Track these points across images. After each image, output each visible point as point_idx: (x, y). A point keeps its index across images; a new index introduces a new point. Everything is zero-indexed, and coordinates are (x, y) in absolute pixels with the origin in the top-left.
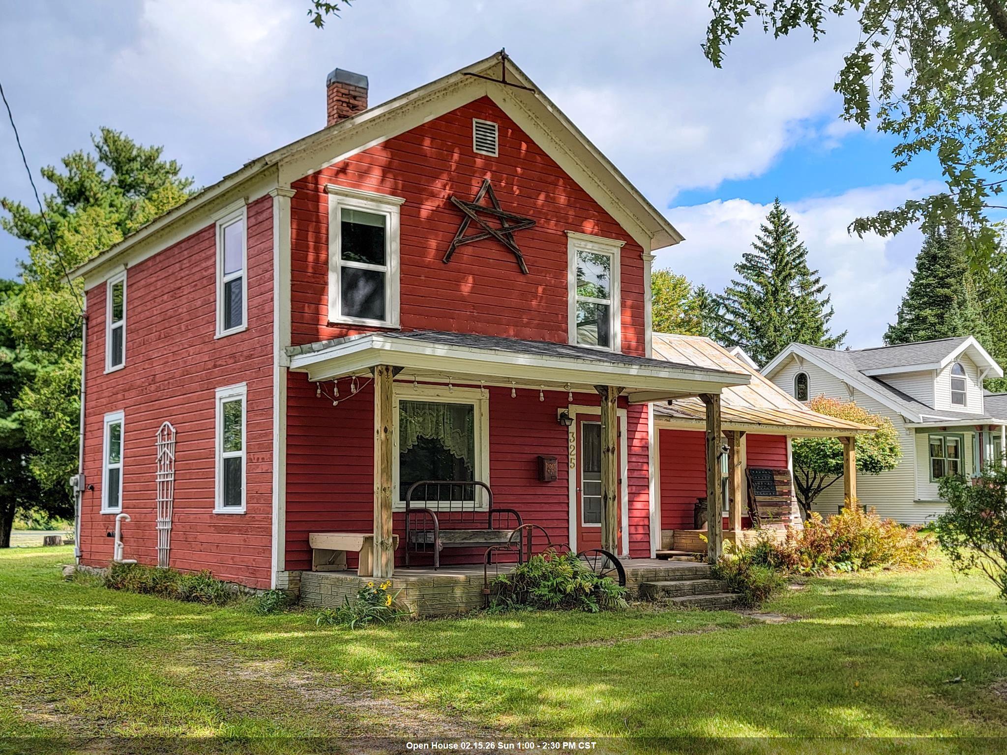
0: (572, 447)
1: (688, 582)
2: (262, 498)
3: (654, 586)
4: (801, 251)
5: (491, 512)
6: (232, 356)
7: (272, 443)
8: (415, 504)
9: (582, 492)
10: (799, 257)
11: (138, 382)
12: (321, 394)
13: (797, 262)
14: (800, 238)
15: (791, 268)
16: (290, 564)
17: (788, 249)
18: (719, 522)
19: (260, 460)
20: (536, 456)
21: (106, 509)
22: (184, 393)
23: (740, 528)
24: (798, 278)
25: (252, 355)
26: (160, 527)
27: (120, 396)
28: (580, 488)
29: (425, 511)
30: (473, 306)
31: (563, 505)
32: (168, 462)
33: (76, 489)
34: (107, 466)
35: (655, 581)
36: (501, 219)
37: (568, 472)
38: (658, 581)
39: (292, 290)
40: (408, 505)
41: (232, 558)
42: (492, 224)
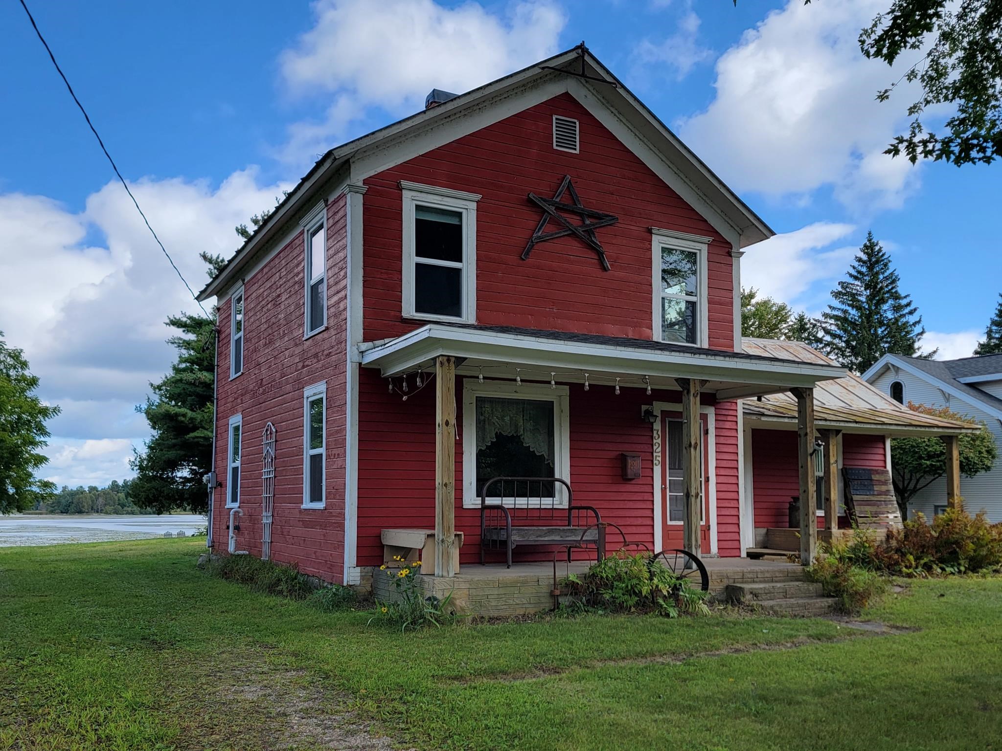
0: (657, 445)
1: (779, 585)
2: (338, 493)
3: (740, 588)
4: (894, 277)
5: (570, 509)
6: (316, 355)
7: (345, 439)
8: (490, 501)
9: (668, 490)
10: (891, 283)
11: (251, 387)
12: (393, 389)
13: (890, 287)
14: (891, 267)
15: (884, 293)
16: (361, 561)
17: (881, 277)
18: (813, 521)
19: (336, 457)
20: (618, 453)
21: (229, 505)
22: (281, 394)
23: (837, 527)
24: (891, 302)
25: (330, 353)
26: (264, 521)
27: (239, 401)
28: (666, 486)
29: (499, 507)
30: (553, 303)
31: (648, 502)
32: (270, 460)
33: (209, 485)
34: (231, 465)
35: (742, 583)
36: (581, 215)
37: (652, 469)
38: (746, 582)
39: (364, 287)
40: (483, 501)
41: (315, 553)
42: (574, 221)
